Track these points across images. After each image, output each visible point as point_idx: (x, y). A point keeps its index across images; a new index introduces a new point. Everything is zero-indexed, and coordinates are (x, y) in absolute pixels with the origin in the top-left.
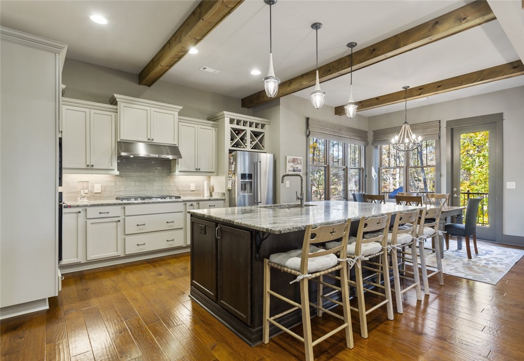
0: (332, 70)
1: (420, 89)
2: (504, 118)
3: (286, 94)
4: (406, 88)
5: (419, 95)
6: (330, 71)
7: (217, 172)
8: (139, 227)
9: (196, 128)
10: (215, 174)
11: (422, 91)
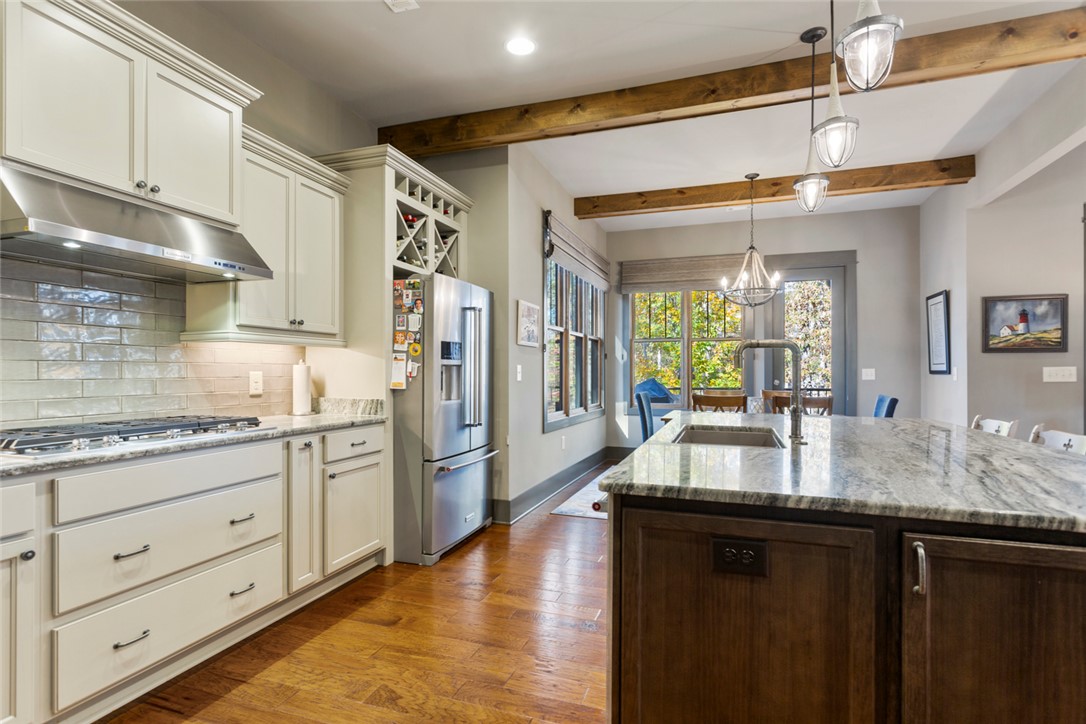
0: (720, 92)
1: (775, 184)
2: (858, 260)
3: (547, 136)
4: (752, 178)
5: (773, 195)
6: (713, 92)
7: (346, 336)
8: (124, 564)
9: (292, 181)
10: (338, 341)
11: (778, 188)
